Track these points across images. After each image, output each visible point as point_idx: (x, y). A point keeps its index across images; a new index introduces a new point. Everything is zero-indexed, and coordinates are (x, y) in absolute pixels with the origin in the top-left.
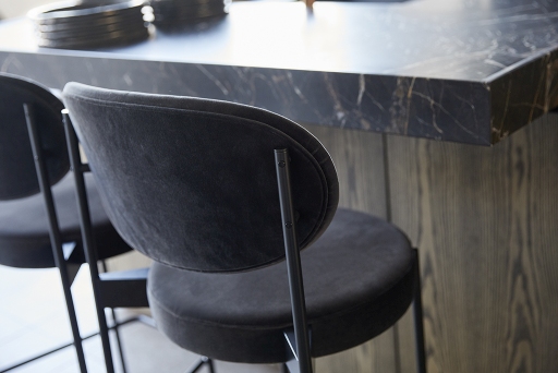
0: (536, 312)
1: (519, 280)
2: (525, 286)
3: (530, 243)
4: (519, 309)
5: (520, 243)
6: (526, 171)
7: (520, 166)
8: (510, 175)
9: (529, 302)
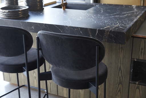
0: (123, 78)
1: (120, 71)
2: (121, 73)
3: (123, 64)
4: (120, 78)
5: (121, 64)
6: (123, 49)
7: (122, 48)
8: (119, 50)
9: (122, 76)
